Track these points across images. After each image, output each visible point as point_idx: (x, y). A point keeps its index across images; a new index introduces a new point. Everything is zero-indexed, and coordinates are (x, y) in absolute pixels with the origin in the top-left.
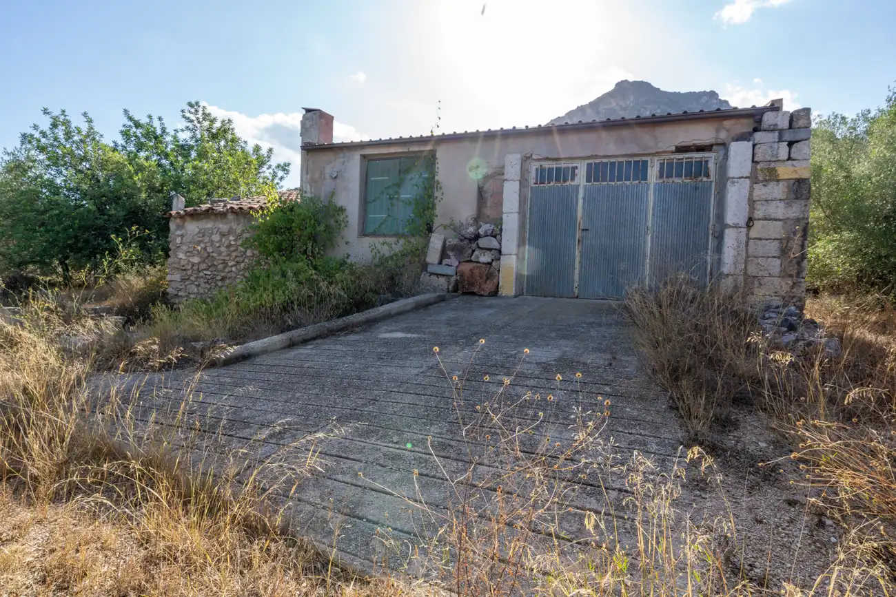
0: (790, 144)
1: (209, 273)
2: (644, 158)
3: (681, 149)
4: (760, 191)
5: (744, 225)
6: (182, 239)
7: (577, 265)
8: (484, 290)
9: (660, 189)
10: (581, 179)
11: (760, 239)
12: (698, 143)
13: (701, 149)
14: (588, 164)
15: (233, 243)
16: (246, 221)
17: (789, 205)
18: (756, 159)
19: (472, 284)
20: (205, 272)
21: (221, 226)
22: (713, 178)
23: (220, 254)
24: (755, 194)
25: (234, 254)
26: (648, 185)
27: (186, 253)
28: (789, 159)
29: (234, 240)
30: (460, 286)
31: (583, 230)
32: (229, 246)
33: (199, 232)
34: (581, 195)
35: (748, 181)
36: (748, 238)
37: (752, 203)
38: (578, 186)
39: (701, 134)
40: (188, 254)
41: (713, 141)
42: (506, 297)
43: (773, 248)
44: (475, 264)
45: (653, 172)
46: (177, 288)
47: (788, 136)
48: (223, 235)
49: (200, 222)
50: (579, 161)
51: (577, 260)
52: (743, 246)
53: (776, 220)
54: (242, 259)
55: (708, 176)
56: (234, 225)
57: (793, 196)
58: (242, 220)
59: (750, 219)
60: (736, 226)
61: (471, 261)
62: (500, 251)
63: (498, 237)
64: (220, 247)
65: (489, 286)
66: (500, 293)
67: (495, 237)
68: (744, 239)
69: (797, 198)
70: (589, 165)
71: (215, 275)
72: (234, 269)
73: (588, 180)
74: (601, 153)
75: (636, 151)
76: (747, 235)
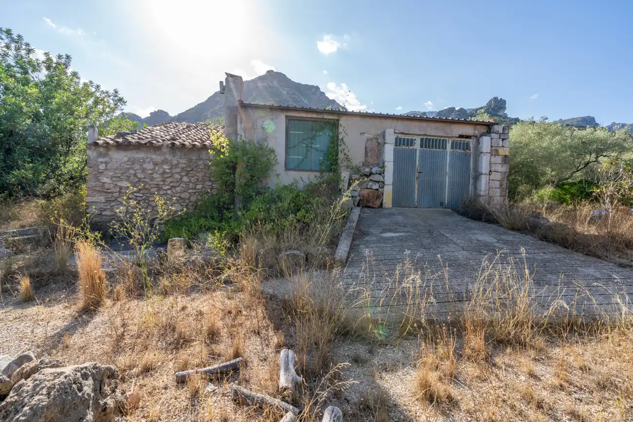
0: (503, 140)
1: (141, 195)
2: (446, 139)
3: (461, 136)
4: (494, 159)
5: (488, 174)
6: (106, 166)
7: (416, 191)
8: (375, 205)
9: (452, 154)
10: (417, 145)
11: (493, 180)
12: (468, 134)
13: (467, 137)
14: (421, 138)
15: (167, 171)
16: (182, 154)
17: (502, 166)
18: (492, 145)
19: (368, 202)
20: (135, 194)
21: (154, 156)
22: (472, 151)
23: (152, 179)
24: (492, 160)
25: (169, 180)
26: (447, 152)
27: (112, 178)
28: (503, 146)
29: (169, 169)
30: (361, 203)
31: (419, 172)
32: (164, 172)
33: (128, 161)
34: (418, 154)
35: (489, 154)
36: (490, 180)
37: (490, 164)
38: (416, 149)
39: (468, 130)
40: (114, 179)
41: (472, 134)
42: (388, 208)
43: (497, 184)
44: (370, 190)
45: (449, 146)
46: (101, 208)
47: (502, 137)
48: (156, 164)
49: (129, 152)
50: (417, 136)
51: (416, 188)
52: (487, 184)
53: (498, 172)
54: (178, 184)
55: (470, 150)
56: (169, 157)
57: (503, 162)
58: (179, 153)
59: (490, 171)
60: (485, 174)
61: (367, 188)
62: (383, 182)
63: (382, 175)
64: (153, 173)
65: (378, 203)
66: (384, 206)
67: (380, 174)
68: (488, 179)
69: (505, 163)
70: (422, 140)
71: (147, 196)
72: (169, 192)
73: (422, 146)
74: (428, 134)
75: (443, 135)
76: (489, 178)
